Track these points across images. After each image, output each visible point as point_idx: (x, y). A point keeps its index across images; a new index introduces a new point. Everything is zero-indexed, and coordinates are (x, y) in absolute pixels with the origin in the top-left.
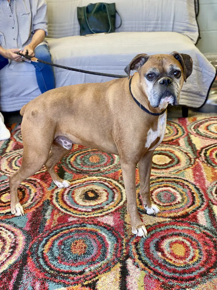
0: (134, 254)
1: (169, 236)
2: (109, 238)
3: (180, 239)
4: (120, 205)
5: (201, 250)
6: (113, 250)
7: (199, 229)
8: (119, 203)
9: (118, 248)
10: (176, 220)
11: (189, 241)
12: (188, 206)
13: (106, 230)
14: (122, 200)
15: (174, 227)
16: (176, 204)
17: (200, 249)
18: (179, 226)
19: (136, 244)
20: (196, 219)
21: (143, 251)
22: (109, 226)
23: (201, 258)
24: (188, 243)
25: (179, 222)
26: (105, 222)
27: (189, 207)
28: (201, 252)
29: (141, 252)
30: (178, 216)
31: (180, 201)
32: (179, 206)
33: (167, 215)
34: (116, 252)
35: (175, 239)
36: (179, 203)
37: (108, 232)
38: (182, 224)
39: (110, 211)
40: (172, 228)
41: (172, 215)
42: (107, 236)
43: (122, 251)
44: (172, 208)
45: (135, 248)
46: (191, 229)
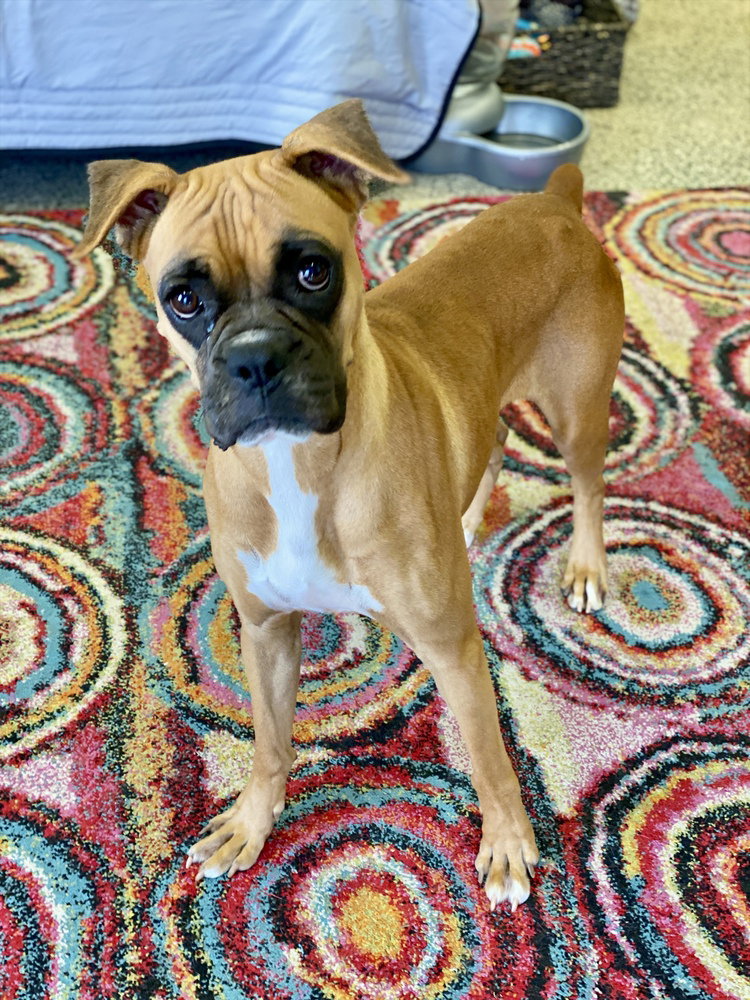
0: (177, 969)
1: (328, 846)
2: (54, 883)
3: (376, 858)
4: (100, 685)
5: (468, 916)
6: (80, 956)
7: (452, 798)
8: (94, 677)
9: (102, 943)
10: (353, 757)
11: (414, 869)
12: (399, 670)
13: (38, 839)
14: (105, 657)
15: (344, 797)
16: (348, 664)
17: (463, 911)
18: (368, 786)
19: (184, 908)
20: (436, 743)
21: (218, 944)
22: (56, 813)
23: (471, 963)
24: (411, 883)
25: (365, 763)
26: (33, 793)
27: (400, 680)
28: (469, 926)
29: (207, 956)
30: (359, 731)
31: (363, 649)
32: (359, 676)
33: (313, 731)
34: (93, 967)
35: (353, 862)
36: (359, 658)
37: (48, 852)
38: (378, 779)
39: (53, 727)
40: (337, 801)
41: (332, 728)
42: (46, 873)
43: (121, 957)
44: (332, 689)
45: (180, 934)
46: (417, 799)
